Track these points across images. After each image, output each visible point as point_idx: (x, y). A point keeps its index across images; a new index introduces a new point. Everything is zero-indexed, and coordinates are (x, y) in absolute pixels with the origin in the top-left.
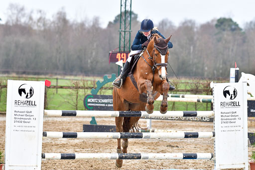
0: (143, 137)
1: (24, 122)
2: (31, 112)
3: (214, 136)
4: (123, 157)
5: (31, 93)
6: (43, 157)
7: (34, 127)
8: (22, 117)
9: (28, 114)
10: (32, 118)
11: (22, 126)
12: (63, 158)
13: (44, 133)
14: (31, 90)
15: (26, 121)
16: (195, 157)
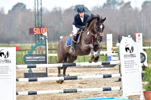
0: (78, 79)
1: (4, 73)
2: (8, 67)
3: (121, 76)
4: (66, 91)
5: (7, 55)
6: (17, 94)
7: (11, 76)
8: (3, 70)
9: (6, 68)
10: (9, 70)
11: (3, 76)
12: (29, 94)
13: (17, 79)
14: (7, 53)
15: (5, 72)
16: (110, 90)
